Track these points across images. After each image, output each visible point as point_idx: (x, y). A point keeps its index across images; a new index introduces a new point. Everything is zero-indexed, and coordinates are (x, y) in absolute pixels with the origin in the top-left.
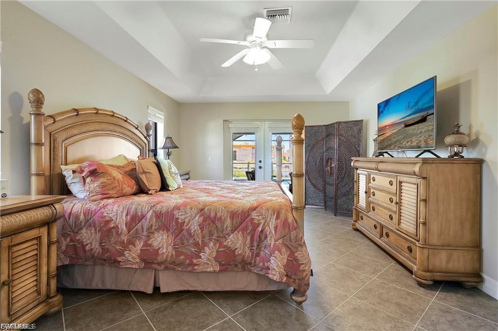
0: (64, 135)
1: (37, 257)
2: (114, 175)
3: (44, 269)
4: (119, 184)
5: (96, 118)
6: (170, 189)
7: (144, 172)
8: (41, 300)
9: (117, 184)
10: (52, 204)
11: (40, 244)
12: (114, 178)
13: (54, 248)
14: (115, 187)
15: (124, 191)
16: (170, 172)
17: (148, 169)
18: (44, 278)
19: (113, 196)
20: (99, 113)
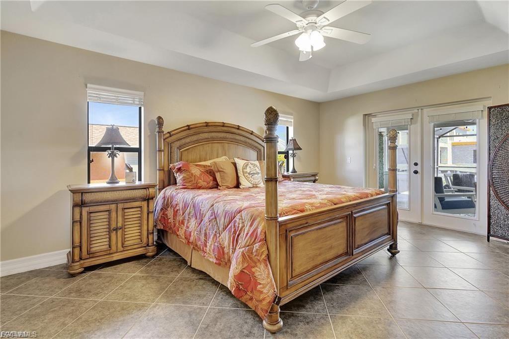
0: (178, 144)
1: (140, 218)
2: (193, 172)
3: (145, 228)
4: (195, 179)
5: (206, 129)
6: (240, 187)
7: (219, 171)
8: (142, 245)
9: (193, 179)
10: (148, 188)
11: (141, 211)
12: (192, 174)
13: (151, 216)
14: (192, 181)
15: (199, 185)
16: (243, 172)
17: (221, 168)
18: (145, 233)
19: (189, 187)
20: (209, 126)
